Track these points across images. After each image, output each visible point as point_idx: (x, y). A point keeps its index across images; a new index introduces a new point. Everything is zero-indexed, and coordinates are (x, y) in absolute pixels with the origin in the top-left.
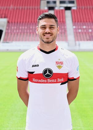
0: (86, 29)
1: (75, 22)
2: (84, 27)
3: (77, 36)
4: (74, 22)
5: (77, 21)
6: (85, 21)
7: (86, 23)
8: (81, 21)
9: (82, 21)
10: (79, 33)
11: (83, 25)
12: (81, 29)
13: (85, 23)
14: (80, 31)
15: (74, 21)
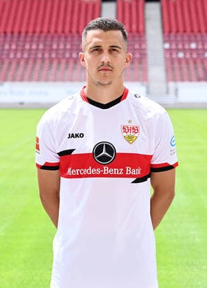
0: (197, 49)
1: (170, 32)
2: (193, 46)
3: (173, 69)
4: (166, 33)
5: (174, 30)
6: (196, 29)
7: (199, 36)
8: (185, 31)
9: (188, 29)
10: (180, 60)
11: (190, 41)
12: (184, 50)
13: (195, 36)
14: (181, 55)
15: (167, 29)
